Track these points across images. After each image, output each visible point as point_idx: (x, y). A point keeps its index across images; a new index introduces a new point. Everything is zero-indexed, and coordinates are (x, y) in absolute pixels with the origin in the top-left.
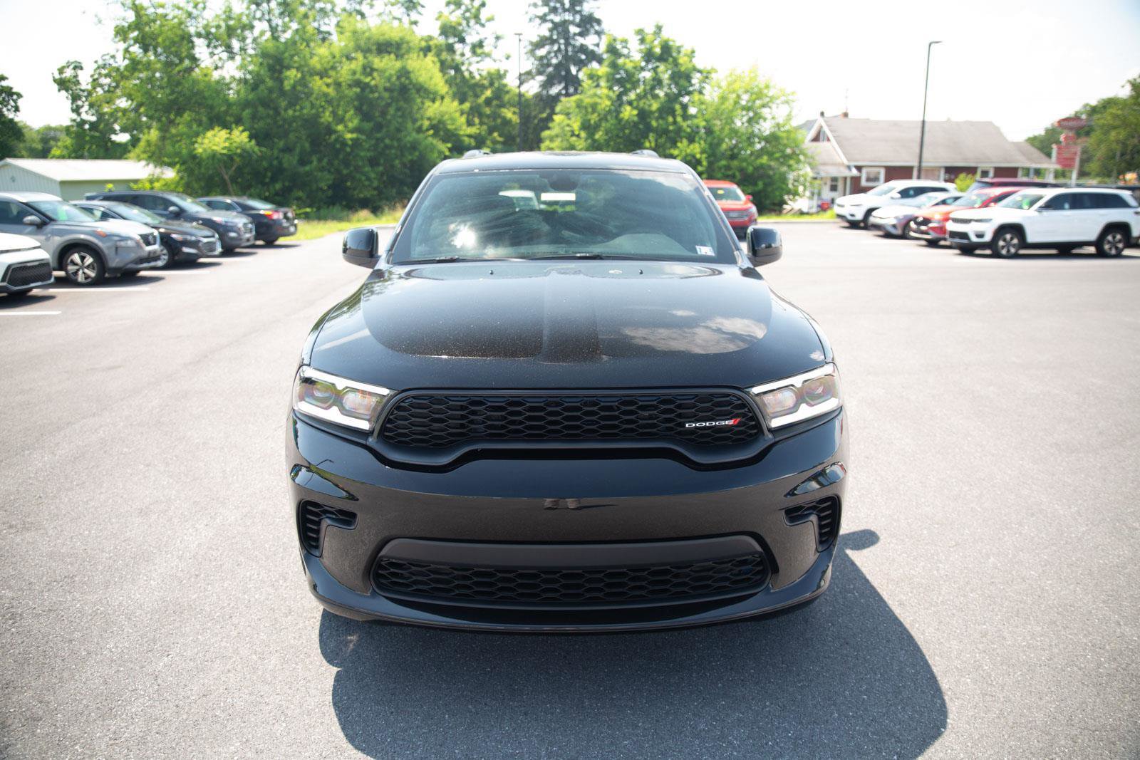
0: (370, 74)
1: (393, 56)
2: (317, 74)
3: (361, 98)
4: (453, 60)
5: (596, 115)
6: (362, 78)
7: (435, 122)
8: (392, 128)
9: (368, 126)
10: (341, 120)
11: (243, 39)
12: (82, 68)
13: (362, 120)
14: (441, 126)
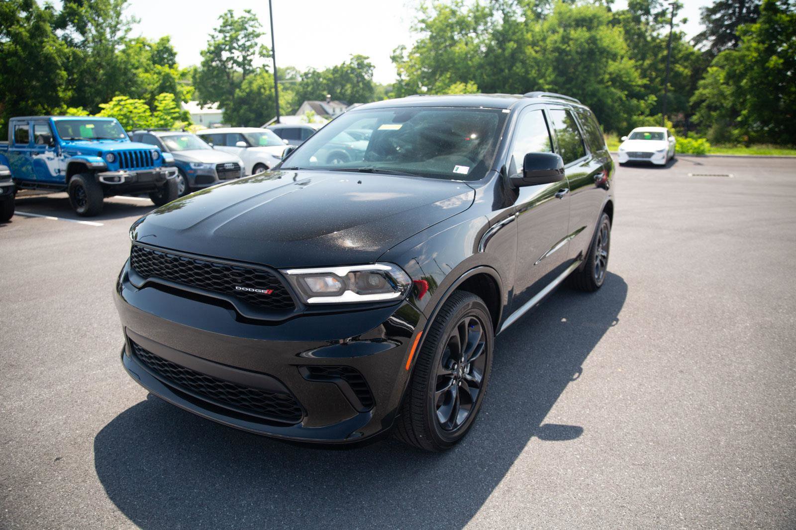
0: (567, 43)
1: (585, 29)
2: (529, 44)
3: (557, 60)
4: (639, 29)
5: (742, 65)
6: (560, 45)
7: (614, 76)
8: (579, 81)
9: (561, 80)
10: (543, 76)
11: (486, 23)
12: (405, 49)
13: (557, 75)
14: (618, 79)
